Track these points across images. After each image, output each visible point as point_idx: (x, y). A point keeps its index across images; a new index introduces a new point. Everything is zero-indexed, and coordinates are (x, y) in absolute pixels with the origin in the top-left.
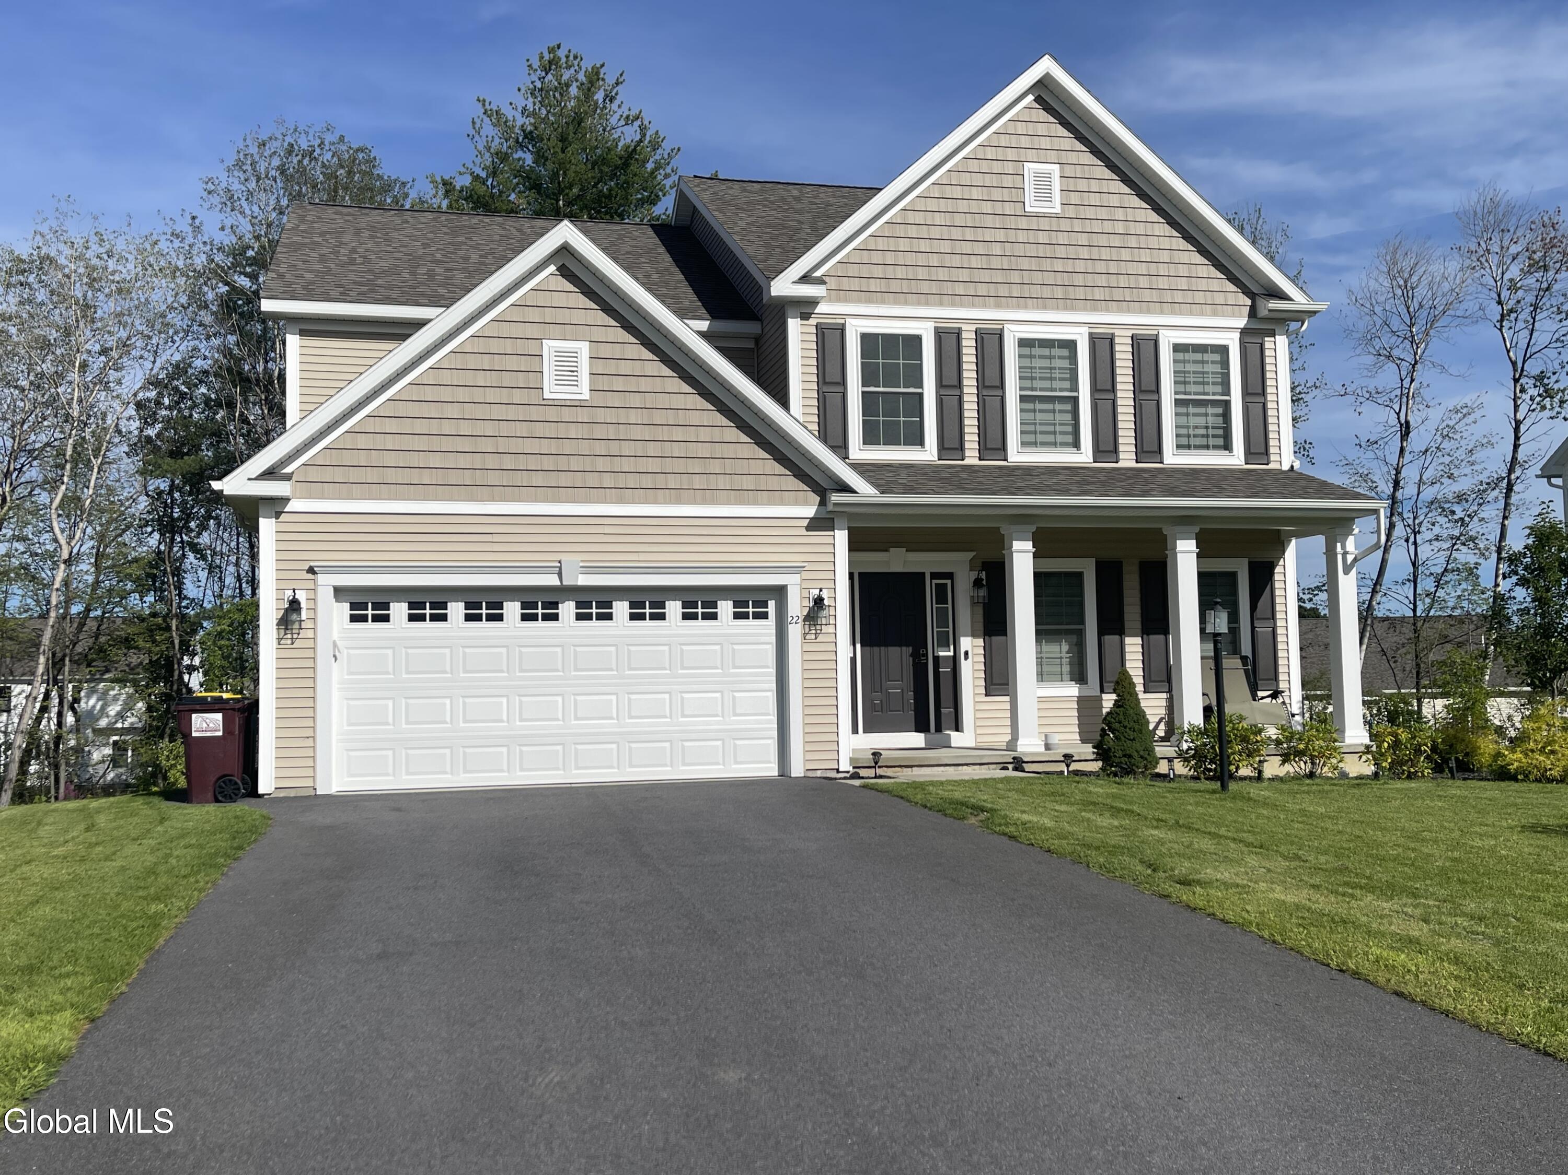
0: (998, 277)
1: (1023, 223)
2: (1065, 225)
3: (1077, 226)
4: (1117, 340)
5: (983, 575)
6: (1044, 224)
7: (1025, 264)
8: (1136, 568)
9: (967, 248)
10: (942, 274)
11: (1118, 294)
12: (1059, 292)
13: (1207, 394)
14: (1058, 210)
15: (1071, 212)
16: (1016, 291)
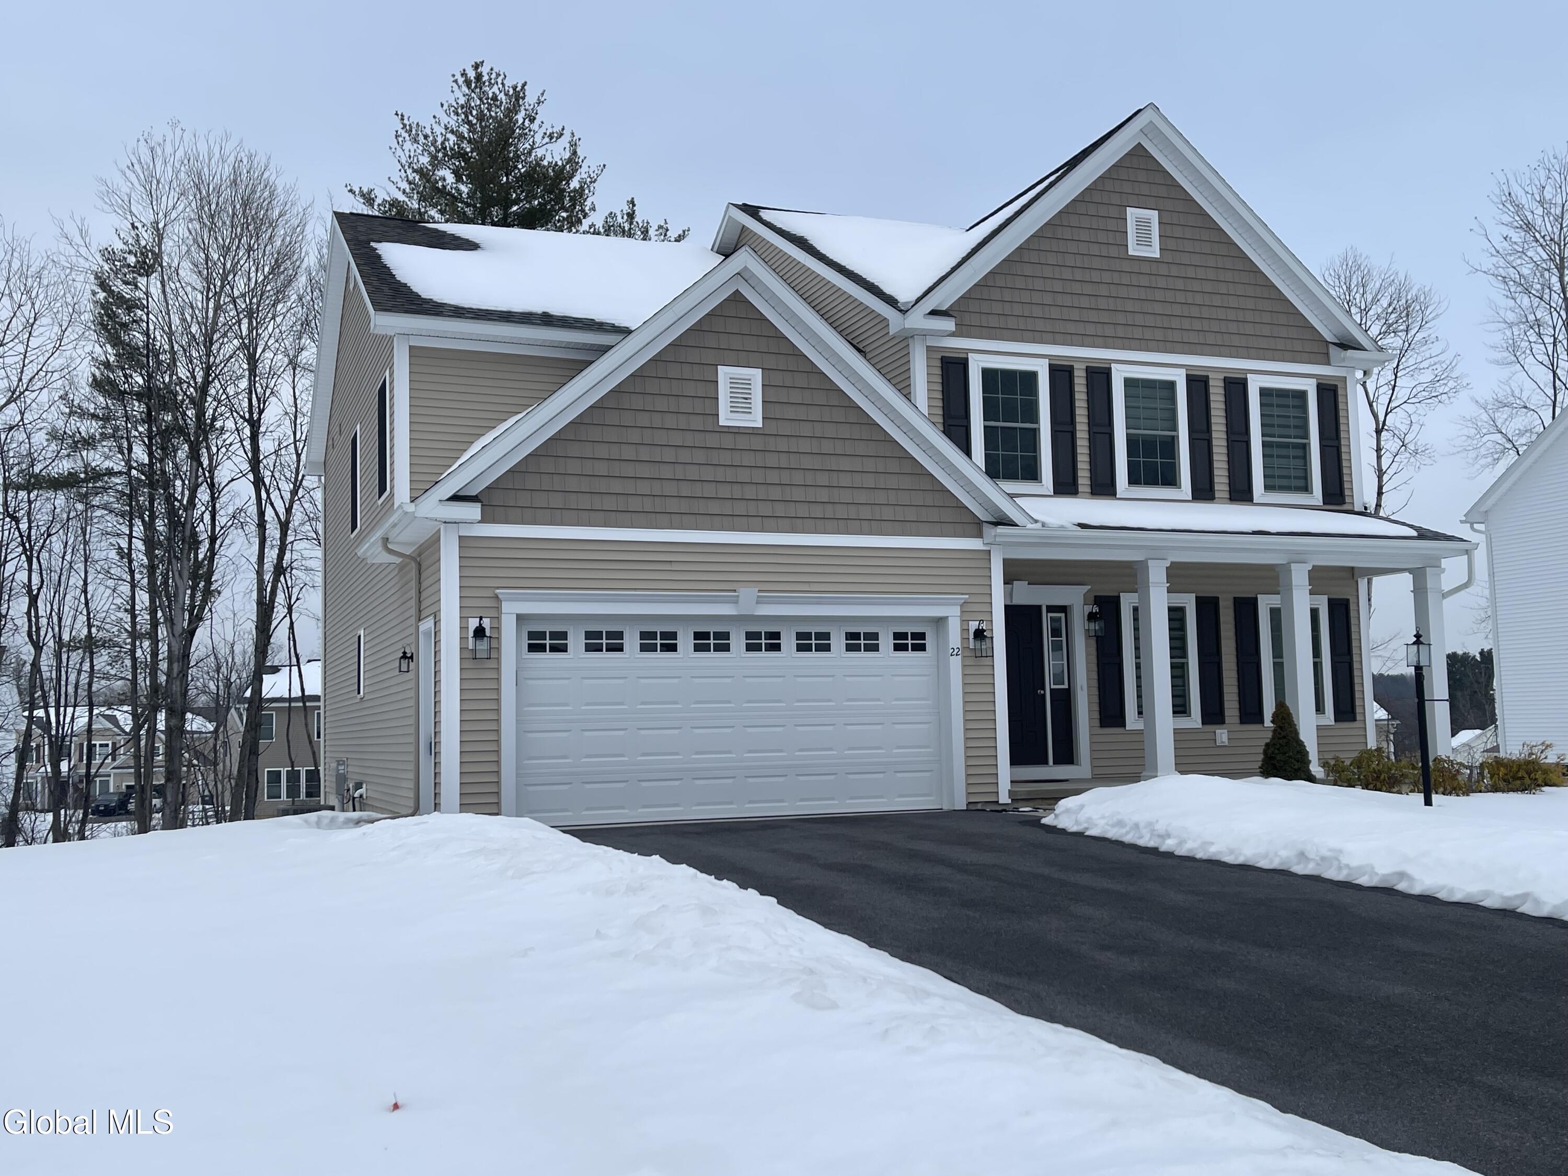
0: (1105, 317)
1: (1126, 266)
2: (1163, 270)
3: (1174, 271)
5: (1096, 610)
6: (1145, 268)
7: (1130, 306)
9: (1077, 288)
10: (1055, 313)
11: (1211, 339)
12: (1159, 335)
13: (1290, 437)
14: (1157, 255)
15: (1169, 258)
16: (1121, 332)
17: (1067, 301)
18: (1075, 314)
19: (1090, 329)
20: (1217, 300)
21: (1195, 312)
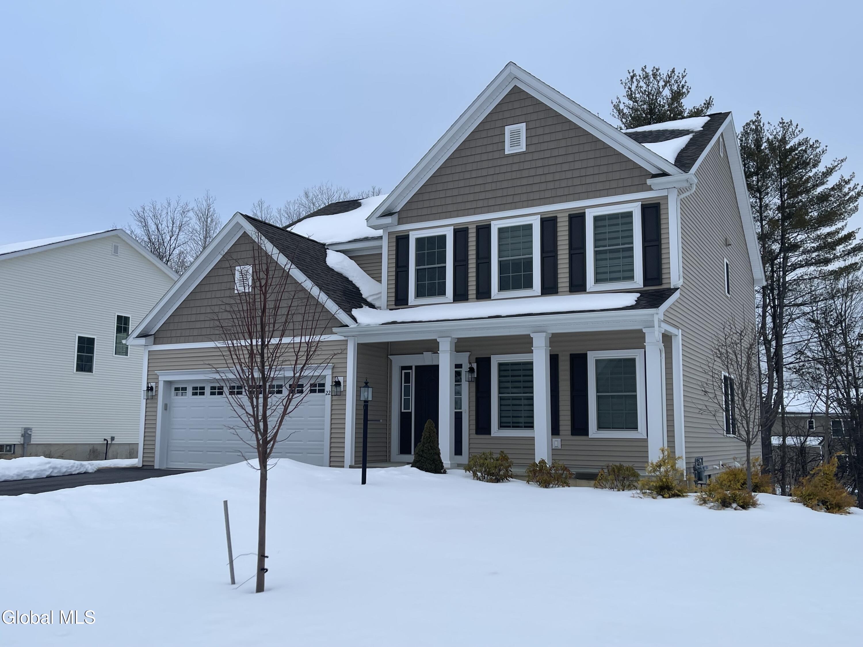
0: (489, 195)
1: (504, 162)
2: (529, 157)
3: (536, 156)
4: (559, 220)
5: (475, 366)
6: (516, 159)
7: (505, 185)
8: (568, 358)
9: (473, 182)
10: (459, 199)
11: (560, 192)
12: (524, 197)
13: (618, 245)
14: (524, 149)
15: (532, 149)
16: (499, 201)
17: (467, 190)
18: (471, 197)
19: (480, 204)
20: (565, 167)
21: (549, 178)
